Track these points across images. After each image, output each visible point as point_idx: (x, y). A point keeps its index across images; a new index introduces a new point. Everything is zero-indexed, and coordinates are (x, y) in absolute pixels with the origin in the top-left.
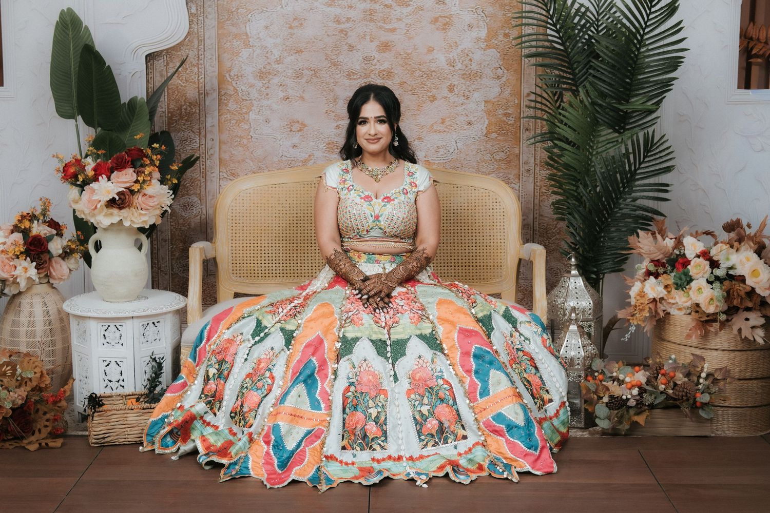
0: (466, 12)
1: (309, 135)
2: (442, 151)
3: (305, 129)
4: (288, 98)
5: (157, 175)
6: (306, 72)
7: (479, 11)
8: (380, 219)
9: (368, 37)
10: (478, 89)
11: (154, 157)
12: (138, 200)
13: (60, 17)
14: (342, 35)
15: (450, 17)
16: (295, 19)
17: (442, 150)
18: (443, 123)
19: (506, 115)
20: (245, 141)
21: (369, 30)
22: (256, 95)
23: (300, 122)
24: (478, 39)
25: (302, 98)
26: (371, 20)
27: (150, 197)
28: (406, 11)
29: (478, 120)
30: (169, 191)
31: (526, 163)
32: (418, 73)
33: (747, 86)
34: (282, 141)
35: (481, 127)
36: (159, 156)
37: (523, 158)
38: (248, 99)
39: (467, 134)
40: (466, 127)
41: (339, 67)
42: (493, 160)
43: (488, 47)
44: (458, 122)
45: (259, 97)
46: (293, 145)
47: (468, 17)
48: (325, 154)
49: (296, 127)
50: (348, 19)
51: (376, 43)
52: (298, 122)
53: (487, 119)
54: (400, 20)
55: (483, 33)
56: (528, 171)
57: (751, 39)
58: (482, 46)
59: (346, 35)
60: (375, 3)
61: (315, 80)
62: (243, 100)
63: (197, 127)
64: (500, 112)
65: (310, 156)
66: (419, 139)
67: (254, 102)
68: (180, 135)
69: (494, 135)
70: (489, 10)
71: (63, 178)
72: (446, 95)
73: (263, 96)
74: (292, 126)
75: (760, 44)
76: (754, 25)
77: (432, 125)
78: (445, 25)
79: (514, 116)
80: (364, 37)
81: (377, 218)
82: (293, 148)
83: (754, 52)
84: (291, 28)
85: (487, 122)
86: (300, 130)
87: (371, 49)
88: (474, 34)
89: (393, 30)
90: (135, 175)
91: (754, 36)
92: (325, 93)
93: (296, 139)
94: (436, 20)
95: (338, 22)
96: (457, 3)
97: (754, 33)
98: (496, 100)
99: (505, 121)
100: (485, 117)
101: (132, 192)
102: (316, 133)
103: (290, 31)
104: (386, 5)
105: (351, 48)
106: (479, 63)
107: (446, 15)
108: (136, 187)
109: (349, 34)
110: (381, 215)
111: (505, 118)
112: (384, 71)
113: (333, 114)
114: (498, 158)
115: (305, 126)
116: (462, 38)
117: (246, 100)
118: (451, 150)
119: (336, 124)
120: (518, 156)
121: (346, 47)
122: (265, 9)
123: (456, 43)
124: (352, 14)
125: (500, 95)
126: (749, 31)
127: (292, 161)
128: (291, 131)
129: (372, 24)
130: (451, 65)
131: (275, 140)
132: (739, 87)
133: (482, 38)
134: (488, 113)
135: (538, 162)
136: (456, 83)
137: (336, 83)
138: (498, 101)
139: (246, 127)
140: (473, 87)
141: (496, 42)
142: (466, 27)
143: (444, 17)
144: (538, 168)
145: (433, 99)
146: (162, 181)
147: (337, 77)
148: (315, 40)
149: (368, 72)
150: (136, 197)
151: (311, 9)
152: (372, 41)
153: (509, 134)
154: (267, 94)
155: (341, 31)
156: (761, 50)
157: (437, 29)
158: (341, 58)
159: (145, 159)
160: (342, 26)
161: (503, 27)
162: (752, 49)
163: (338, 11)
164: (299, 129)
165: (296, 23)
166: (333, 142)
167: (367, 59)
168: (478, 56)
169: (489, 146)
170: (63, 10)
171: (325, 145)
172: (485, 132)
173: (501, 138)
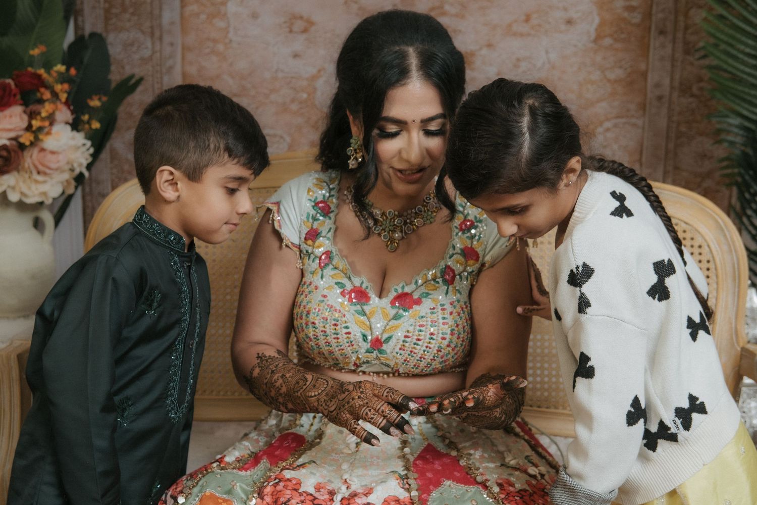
1: (318, 39)
3: (312, 29)
5: (64, 114)
8: (384, 347)
11: (58, 87)
12: (31, 158)
17: (525, 64)
18: (527, 21)
19: (628, 8)
20: (221, 47)
23: (305, 18)
27: (53, 153)
29: (583, 17)
30: (86, 141)
31: (657, 85)
34: (276, 47)
35: (588, 25)
36: (66, 86)
37: (652, 78)
39: (566, 38)
40: (563, 27)
42: (604, 81)
44: (550, 20)
46: (293, 54)
49: (299, 25)
52: (301, 18)
53: (598, 15)
56: (660, 98)
64: (620, 3)
65: (319, 71)
66: (489, 46)
69: (608, 41)
74: (292, 24)
77: (510, 26)
79: (641, 11)
81: (377, 344)
82: (294, 58)
85: (597, 21)
86: (305, 31)
90: (26, 118)
93: (298, 44)
99: (626, 19)
100: (595, 13)
101: (22, 147)
102: (328, 35)
108: (26, 139)
110: (388, 339)
111: (626, 14)
114: (612, 76)
115: (313, 24)
118: (539, 65)
120: (644, 75)
127: (292, 78)
128: (291, 31)
134: (600, 5)
135: (676, 84)
139: (222, 25)
144: (676, 94)
146: (75, 126)
150: (27, 154)
153: (632, 38)
159: (42, 90)
164: (303, 28)
169: (599, 58)
172: (593, 36)
173: (619, 45)
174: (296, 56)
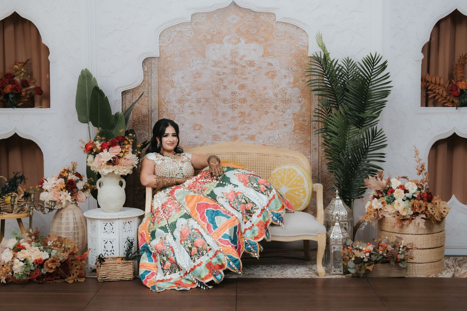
0: (283, 70)
1: (204, 132)
2: (271, 139)
3: (202, 129)
4: (193, 113)
5: (131, 149)
6: (202, 100)
7: (290, 69)
9: (234, 82)
10: (289, 107)
11: (130, 140)
12: (122, 161)
13: (81, 73)
14: (221, 81)
15: (275, 72)
16: (197, 73)
18: (272, 125)
19: (304, 120)
21: (234, 79)
22: (177, 112)
23: (199, 125)
24: (289, 83)
25: (200, 113)
26: (235, 74)
27: (128, 160)
28: (252, 69)
29: (290, 123)
30: (136, 157)
31: (314, 145)
32: (259, 100)
33: (427, 106)
34: (190, 134)
35: (291, 127)
36: (132, 140)
37: (313, 142)
38: (173, 113)
39: (284, 130)
40: (283, 127)
41: (219, 97)
42: (297, 144)
43: (294, 87)
44: (279, 125)
45: (179, 113)
46: (195, 137)
47: (284, 72)
48: (212, 141)
49: (197, 127)
50: (224, 73)
51: (238, 85)
52: (198, 125)
53: (294, 123)
54: (250, 73)
55: (292, 80)
56: (315, 149)
57: (428, 82)
58: (291, 86)
59: (222, 81)
60: (237, 65)
61: (207, 104)
62: (171, 114)
63: (147, 128)
64: (301, 119)
65: (204, 142)
66: (260, 133)
67: (176, 115)
68: (139, 132)
69: (298, 131)
70: (295, 68)
71: (84, 151)
72: (273, 111)
73: (181, 112)
74: (195, 127)
75: (432, 84)
76: (429, 75)
77: (266, 126)
78: (272, 76)
79: (308, 121)
80: (232, 82)
82: (196, 138)
83: (429, 88)
84: (195, 78)
85: (294, 125)
86: (199, 129)
87: (235, 88)
88: (287, 80)
89: (246, 79)
90: (121, 149)
91: (429, 80)
92: (212, 110)
93: (197, 134)
94: (268, 73)
95: (219, 75)
96: (278, 65)
97: (429, 79)
98: (298, 113)
99: (303, 124)
100: (293, 122)
101: (119, 157)
102: (207, 130)
103: (194, 79)
104: (243, 66)
105: (225, 87)
106: (290, 95)
107: (273, 71)
108: (121, 155)
109: (224, 81)
111: (303, 122)
112: (242, 99)
113: (216, 121)
114: (300, 142)
115: (202, 127)
116: (281, 82)
117: (172, 114)
118: (276, 139)
119: (217, 126)
120: (310, 141)
121: (222, 87)
122: (182, 68)
123: (278, 85)
124: (225, 70)
125: (300, 111)
126: (426, 78)
127: (195, 144)
128: (195, 129)
129: (236, 75)
130: (276, 96)
131: (186, 134)
132: (422, 106)
133: (291, 82)
134: (295, 119)
135: (320, 144)
136: (278, 105)
137: (217, 105)
138: (300, 114)
140: (287, 107)
141: (298, 84)
142: (283, 77)
143: (272, 72)
144: (320, 148)
145: (267, 113)
146: (133, 152)
147: (218, 102)
148: (207, 84)
149: (234, 100)
150: (121, 160)
151: (205, 68)
152: (235, 84)
153: (305, 130)
154: (183, 111)
155: (220, 79)
156: (432, 87)
157: (269, 78)
158: (220, 93)
159: (125, 141)
160: (221, 77)
161: (301, 76)
162: (428, 86)
163: (218, 69)
164: (199, 128)
165: (197, 75)
166: (216, 135)
167: (233, 93)
168: (289, 91)
169: (295, 136)
170: (83, 70)
171: (212, 136)
172: (293, 129)
173: (301, 132)
174: (196, 137)
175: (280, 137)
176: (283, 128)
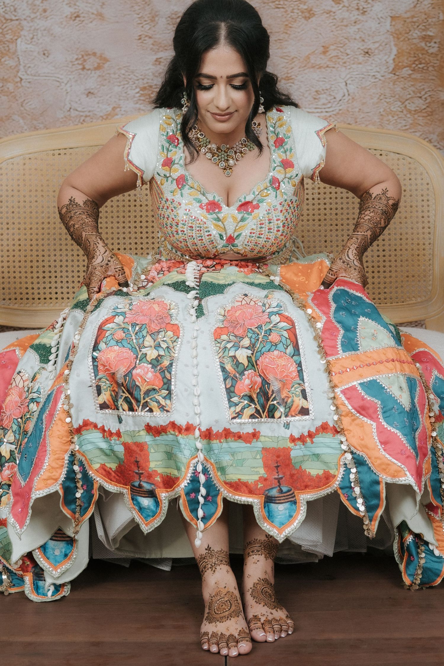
1: (112, 76)
2: (324, 98)
3: (106, 65)
4: (78, 16)
8: (236, 242)
17: (325, 96)
18: (325, 53)
19: (425, 38)
20: (11, 86)
22: (28, 12)
23: (98, 55)
25: (100, 16)
29: (381, 48)
34: (69, 85)
35: (386, 57)
38: (14, 18)
42: (405, 112)
44: (348, 51)
45: (33, 16)
46: (87, 92)
48: (138, 106)
49: (91, 62)
52: (94, 54)
53: (396, 45)
62: (7, 20)
64: (416, 33)
65: (114, 109)
66: (288, 78)
67: (24, 23)
69: (406, 72)
72: (329, 8)
73: (38, 14)
74: (85, 61)
79: (438, 41)
81: (231, 240)
82: (87, 96)
85: (394, 51)
86: (98, 68)
92: (137, 8)
93: (91, 82)
98: (409, 15)
99: (423, 49)
100: (392, 43)
102: (123, 72)
110: (238, 236)
111: (423, 45)
113: (151, 41)
114: (412, 107)
115: (106, 60)
117: (12, 20)
118: (339, 97)
119: (155, 58)
125: (415, 7)
127: (86, 116)
128: (84, 68)
131: (58, 84)
134: (397, 35)
138: (413, 17)
139: (12, 63)
145: (309, 14)
153: (430, 68)
154: (45, 11)
164: (96, 65)
166: (151, 87)
169: (398, 89)
171: (138, 90)
172: (392, 66)
173: (417, 75)
175: (351, 91)
176: (360, 63)
